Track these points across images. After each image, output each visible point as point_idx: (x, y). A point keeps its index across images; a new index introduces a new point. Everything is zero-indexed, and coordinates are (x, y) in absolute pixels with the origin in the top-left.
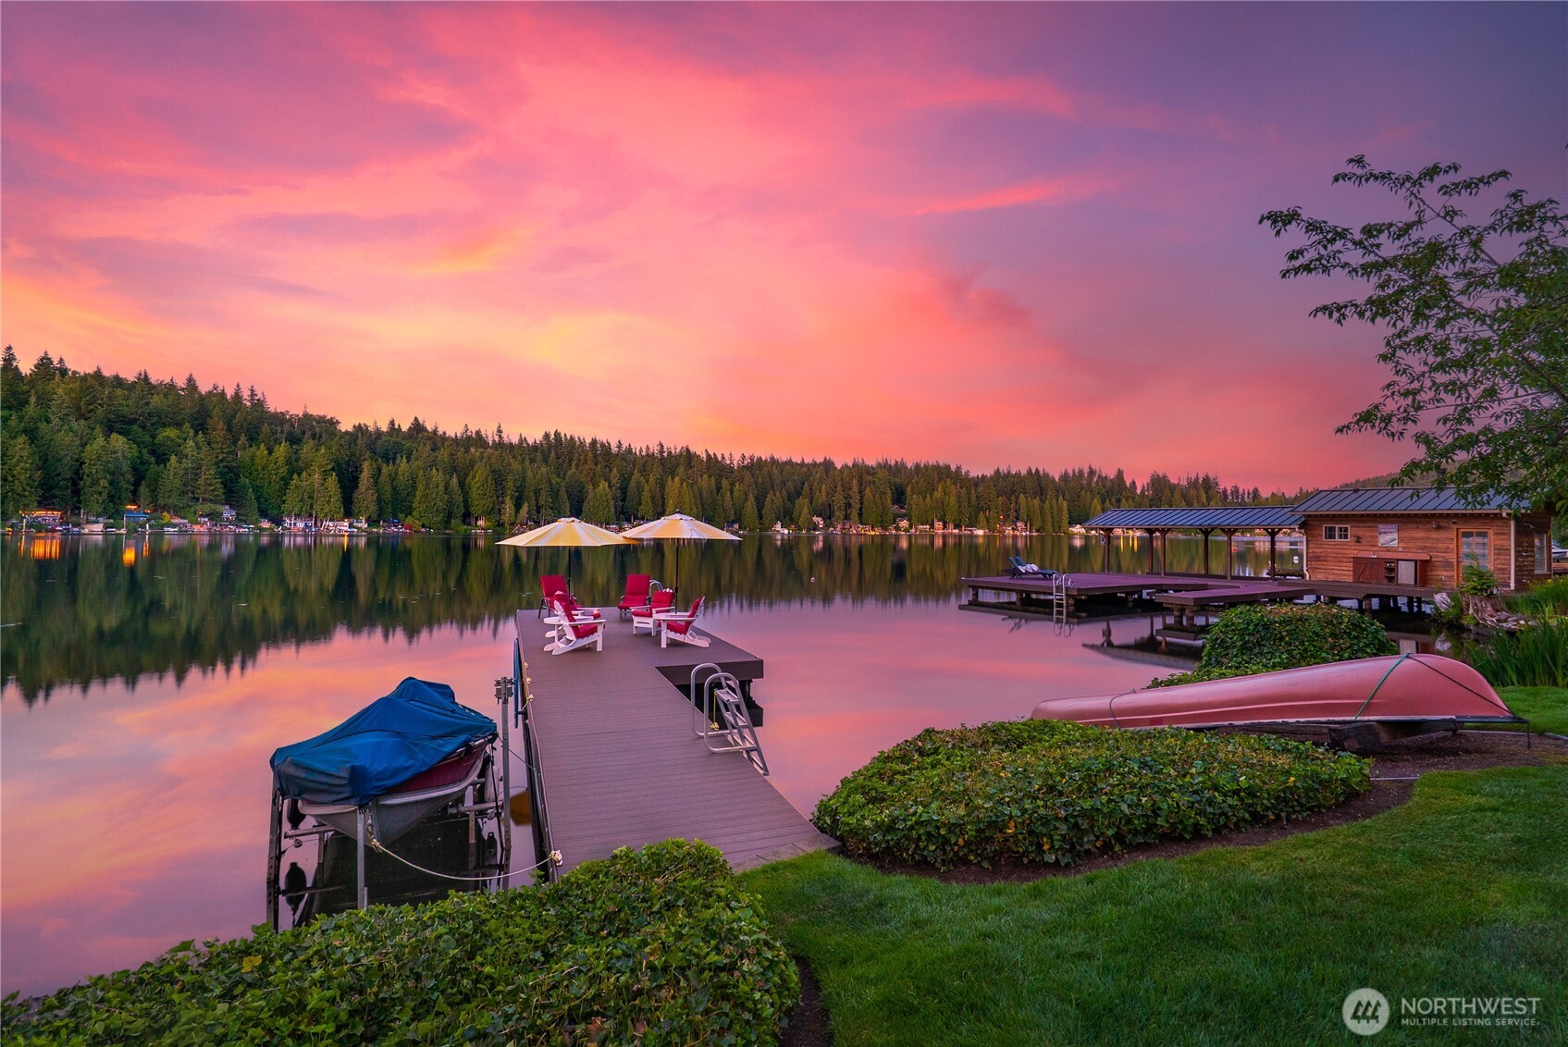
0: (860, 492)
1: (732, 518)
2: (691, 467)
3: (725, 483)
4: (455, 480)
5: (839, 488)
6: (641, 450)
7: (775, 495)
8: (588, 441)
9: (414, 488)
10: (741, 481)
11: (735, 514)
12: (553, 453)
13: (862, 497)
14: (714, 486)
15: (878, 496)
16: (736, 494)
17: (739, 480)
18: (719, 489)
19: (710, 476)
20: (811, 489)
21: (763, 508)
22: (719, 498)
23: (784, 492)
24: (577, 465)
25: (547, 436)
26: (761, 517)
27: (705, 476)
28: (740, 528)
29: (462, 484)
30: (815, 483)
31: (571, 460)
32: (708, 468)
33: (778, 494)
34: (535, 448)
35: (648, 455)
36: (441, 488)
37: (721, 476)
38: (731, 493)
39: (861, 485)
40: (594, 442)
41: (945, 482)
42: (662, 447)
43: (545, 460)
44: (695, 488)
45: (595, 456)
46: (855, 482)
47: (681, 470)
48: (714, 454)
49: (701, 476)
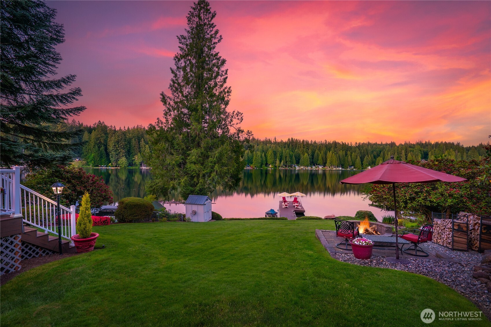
0: (406, 155)
1: (351, 164)
2: (336, 148)
3: (349, 153)
4: (263, 154)
5: (396, 154)
6: (319, 142)
7: (368, 156)
8: (302, 141)
9: (253, 157)
10: (355, 152)
11: (352, 163)
12: (291, 145)
13: (406, 157)
14: (344, 153)
15: (414, 156)
16: (353, 156)
17: (354, 152)
18: (346, 154)
19: (343, 151)
20: (384, 154)
21: (363, 161)
22: (346, 158)
23: (372, 155)
24: (298, 148)
25: (289, 139)
26: (362, 164)
27: (341, 151)
28: (354, 168)
29: (265, 155)
30: (386, 152)
31: (296, 147)
32: (342, 148)
33: (369, 156)
34: (286, 143)
35: (321, 144)
36: (260, 157)
37: (347, 150)
38: (351, 156)
39: (406, 152)
40: (303, 141)
41: (450, 150)
42: (326, 141)
43: (289, 147)
44: (337, 155)
45: (304, 145)
46: (403, 151)
47: (332, 149)
48: (345, 143)
49: (340, 150)
